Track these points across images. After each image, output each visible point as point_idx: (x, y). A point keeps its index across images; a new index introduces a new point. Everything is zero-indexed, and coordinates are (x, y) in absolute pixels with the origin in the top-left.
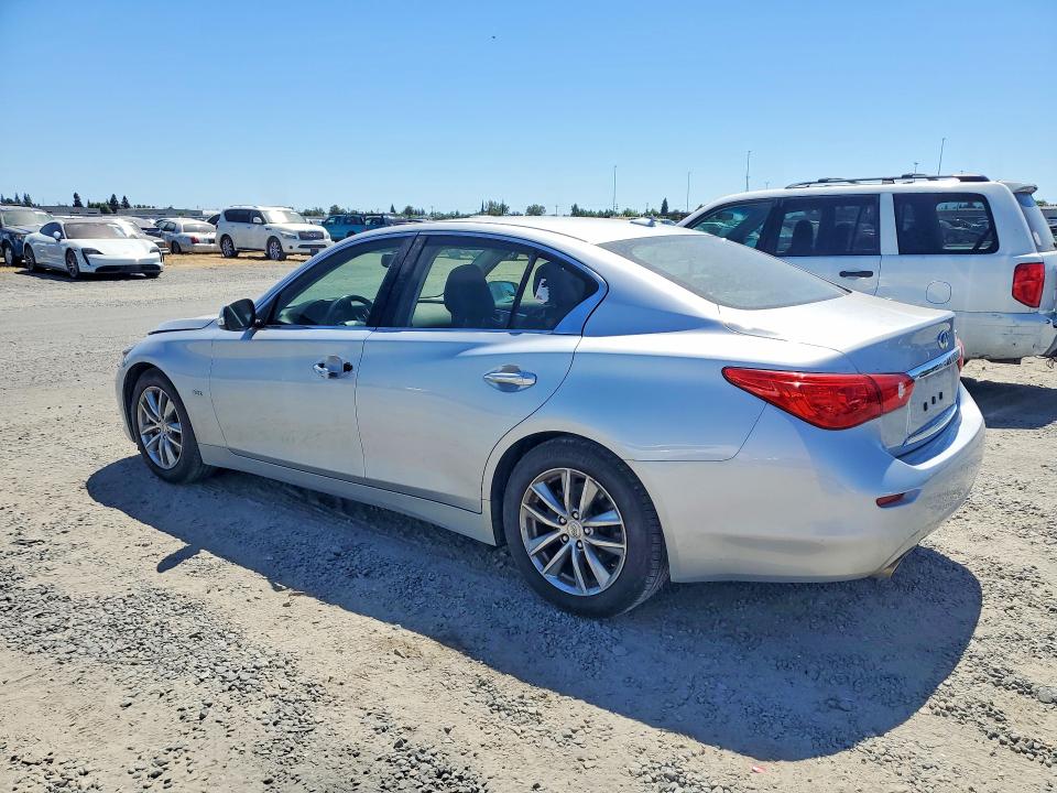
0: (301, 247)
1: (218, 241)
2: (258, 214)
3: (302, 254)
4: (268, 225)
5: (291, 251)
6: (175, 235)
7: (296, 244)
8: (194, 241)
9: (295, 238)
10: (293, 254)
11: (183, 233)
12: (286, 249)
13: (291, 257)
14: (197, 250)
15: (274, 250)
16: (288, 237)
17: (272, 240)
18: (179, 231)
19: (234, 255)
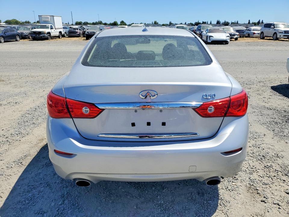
0: (284, 36)
1: (260, 34)
2: (274, 25)
3: (284, 38)
4: (275, 29)
5: (280, 37)
6: (250, 32)
7: (282, 35)
8: (254, 33)
9: (283, 33)
10: (281, 38)
11: (252, 31)
12: (278, 37)
13: (280, 39)
14: (254, 36)
15: (275, 37)
16: (280, 32)
17: (275, 33)
18: (251, 31)
19: (263, 38)
